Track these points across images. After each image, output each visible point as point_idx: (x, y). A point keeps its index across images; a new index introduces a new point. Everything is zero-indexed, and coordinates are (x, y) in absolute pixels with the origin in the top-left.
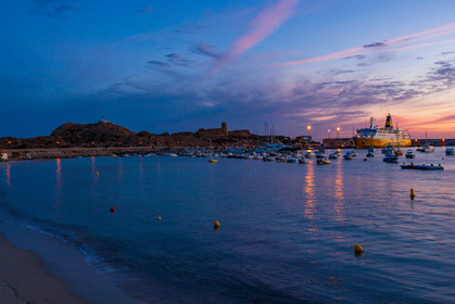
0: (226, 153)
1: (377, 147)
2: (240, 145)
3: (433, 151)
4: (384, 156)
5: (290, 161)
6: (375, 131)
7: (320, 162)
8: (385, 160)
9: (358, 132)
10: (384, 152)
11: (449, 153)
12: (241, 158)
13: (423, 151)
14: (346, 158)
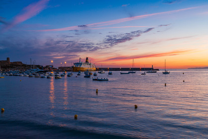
0: (9, 73)
1: (82, 71)
2: (17, 69)
3: (104, 73)
4: (85, 75)
5: (42, 77)
6: (81, 64)
7: (56, 78)
8: (85, 77)
9: (74, 64)
10: (85, 73)
11: (110, 74)
12: (17, 75)
13: (100, 73)
14: (68, 76)
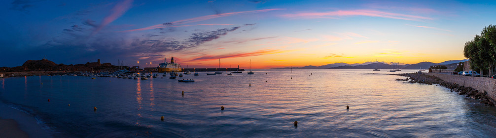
0: (100, 74)
1: (167, 72)
2: (106, 71)
3: (190, 74)
4: (170, 76)
5: (129, 78)
6: (166, 64)
7: (143, 79)
8: (170, 78)
9: (160, 64)
10: (170, 74)
11: (196, 75)
12: (107, 76)
13: (186, 74)
14: (154, 77)
